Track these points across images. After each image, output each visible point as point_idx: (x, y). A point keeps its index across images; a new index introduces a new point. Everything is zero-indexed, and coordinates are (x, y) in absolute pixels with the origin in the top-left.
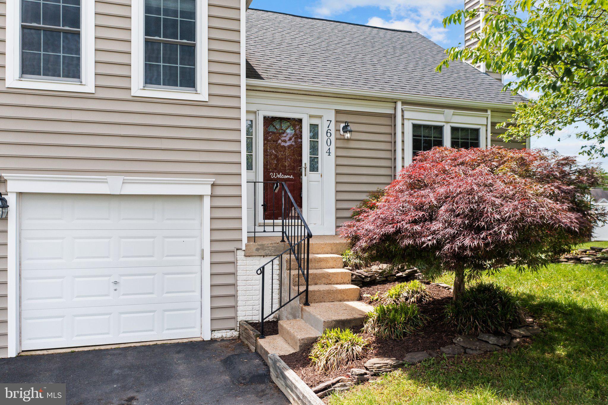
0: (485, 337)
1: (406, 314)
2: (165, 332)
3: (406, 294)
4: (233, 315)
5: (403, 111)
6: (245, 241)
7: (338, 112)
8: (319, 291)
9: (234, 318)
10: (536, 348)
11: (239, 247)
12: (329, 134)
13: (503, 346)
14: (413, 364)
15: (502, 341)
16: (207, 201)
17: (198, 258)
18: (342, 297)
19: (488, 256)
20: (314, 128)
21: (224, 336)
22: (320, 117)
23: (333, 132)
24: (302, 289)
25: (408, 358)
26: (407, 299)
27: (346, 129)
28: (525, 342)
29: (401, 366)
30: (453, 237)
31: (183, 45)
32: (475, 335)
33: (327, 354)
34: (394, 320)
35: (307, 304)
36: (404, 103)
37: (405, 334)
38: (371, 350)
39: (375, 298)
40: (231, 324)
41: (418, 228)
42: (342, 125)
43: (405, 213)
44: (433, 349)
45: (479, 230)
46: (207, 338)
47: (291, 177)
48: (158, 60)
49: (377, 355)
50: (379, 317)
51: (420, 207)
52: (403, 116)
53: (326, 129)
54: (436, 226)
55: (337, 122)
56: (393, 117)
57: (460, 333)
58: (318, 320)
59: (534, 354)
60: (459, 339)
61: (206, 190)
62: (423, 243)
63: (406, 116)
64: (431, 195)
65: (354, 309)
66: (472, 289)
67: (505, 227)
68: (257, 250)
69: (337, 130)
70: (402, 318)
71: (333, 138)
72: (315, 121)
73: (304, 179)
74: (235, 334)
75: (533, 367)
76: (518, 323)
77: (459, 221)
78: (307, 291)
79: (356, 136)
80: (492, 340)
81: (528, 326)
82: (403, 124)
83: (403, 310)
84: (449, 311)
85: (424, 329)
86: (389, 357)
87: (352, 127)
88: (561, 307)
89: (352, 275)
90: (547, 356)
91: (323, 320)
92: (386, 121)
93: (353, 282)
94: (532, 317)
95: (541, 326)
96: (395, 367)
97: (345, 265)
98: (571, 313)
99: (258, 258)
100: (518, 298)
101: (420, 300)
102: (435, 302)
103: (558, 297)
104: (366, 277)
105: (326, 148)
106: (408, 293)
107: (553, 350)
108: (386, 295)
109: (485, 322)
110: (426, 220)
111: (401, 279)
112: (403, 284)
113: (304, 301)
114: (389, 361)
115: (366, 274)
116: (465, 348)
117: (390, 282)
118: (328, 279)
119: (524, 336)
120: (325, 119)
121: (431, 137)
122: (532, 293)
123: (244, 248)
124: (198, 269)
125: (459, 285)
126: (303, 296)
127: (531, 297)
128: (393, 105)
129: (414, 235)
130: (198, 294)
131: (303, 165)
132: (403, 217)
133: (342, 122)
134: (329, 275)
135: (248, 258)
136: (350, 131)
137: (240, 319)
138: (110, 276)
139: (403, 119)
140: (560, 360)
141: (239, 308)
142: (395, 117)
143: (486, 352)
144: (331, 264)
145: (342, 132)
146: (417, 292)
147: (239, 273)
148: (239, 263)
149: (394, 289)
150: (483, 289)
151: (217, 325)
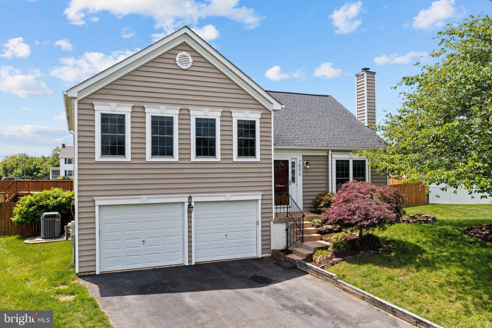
0: (370, 251)
1: (343, 244)
2: (244, 254)
3: (340, 238)
4: (269, 247)
5: (331, 154)
6: (274, 217)
7: (303, 156)
8: (307, 237)
9: (270, 248)
10: (385, 254)
11: (271, 219)
12: (300, 166)
13: (376, 254)
14: (348, 260)
15: (375, 252)
16: (260, 202)
17: (255, 225)
18: (315, 239)
19: (371, 227)
20: (293, 163)
21: (266, 255)
22: (296, 159)
23: (301, 165)
24: (301, 236)
25: (346, 258)
26: (341, 239)
27: (307, 164)
28: (382, 252)
29: (345, 260)
30: (361, 221)
31: (250, 140)
32: (367, 251)
33: (319, 258)
34: (339, 246)
35: (303, 242)
36: (332, 151)
37: (343, 251)
38: (333, 256)
39: (328, 239)
40: (268, 251)
41: (350, 218)
42: (305, 162)
43: (345, 212)
44: (354, 255)
45: (368, 219)
46: (260, 256)
47: (284, 186)
48: (242, 146)
49: (336, 257)
50: (333, 246)
51: (350, 210)
52: (332, 157)
53: (298, 164)
54: (356, 217)
55: (303, 160)
56: (327, 157)
57: (362, 250)
58: (311, 247)
59: (385, 255)
60: (362, 252)
61: (260, 197)
62: (352, 222)
63: (333, 157)
64: (353, 206)
65: (321, 243)
66: (365, 235)
67: (375, 219)
68: (278, 220)
69: (303, 164)
70: (342, 246)
71: (301, 168)
72: (293, 161)
73: (290, 187)
74: (270, 255)
75: (384, 258)
76: (381, 247)
77: (362, 217)
78: (303, 237)
79: (312, 166)
80: (372, 252)
81: (383, 248)
82: (332, 160)
83: (341, 243)
84: (358, 243)
85: (349, 249)
86: (340, 258)
87: (310, 162)
88: (396, 241)
89: (317, 230)
90: (389, 256)
91: (313, 247)
92: (324, 159)
93: (318, 233)
94: (386, 245)
95: (388, 247)
96: (343, 261)
97: (313, 226)
98: (399, 243)
99: (278, 224)
100: (381, 238)
101: (346, 240)
102: (351, 240)
103: (396, 238)
104: (322, 231)
105: (298, 173)
106: (341, 237)
107: (391, 254)
108: (332, 238)
109: (370, 246)
110: (352, 215)
111: (336, 232)
112: (338, 233)
113: (301, 241)
114: (341, 259)
115: (322, 230)
116: (364, 255)
117: (332, 233)
118: (309, 232)
119: (382, 251)
120: (298, 159)
121: (344, 165)
122: (387, 236)
123: (273, 220)
124: (255, 229)
125: (361, 234)
126: (301, 239)
127: (386, 238)
128: (327, 151)
129: (349, 220)
130: (255, 239)
131: (289, 181)
132: (345, 213)
133: (305, 160)
134: (308, 230)
135: (275, 224)
136: (309, 165)
137: (272, 249)
138: (224, 232)
139: (332, 158)
140: (392, 256)
141: (272, 244)
142: (328, 157)
143: (370, 256)
144: (308, 226)
145: (305, 165)
146: (344, 237)
147: (272, 230)
148: (272, 226)
149: (335, 235)
150: (369, 235)
151: (264, 251)
